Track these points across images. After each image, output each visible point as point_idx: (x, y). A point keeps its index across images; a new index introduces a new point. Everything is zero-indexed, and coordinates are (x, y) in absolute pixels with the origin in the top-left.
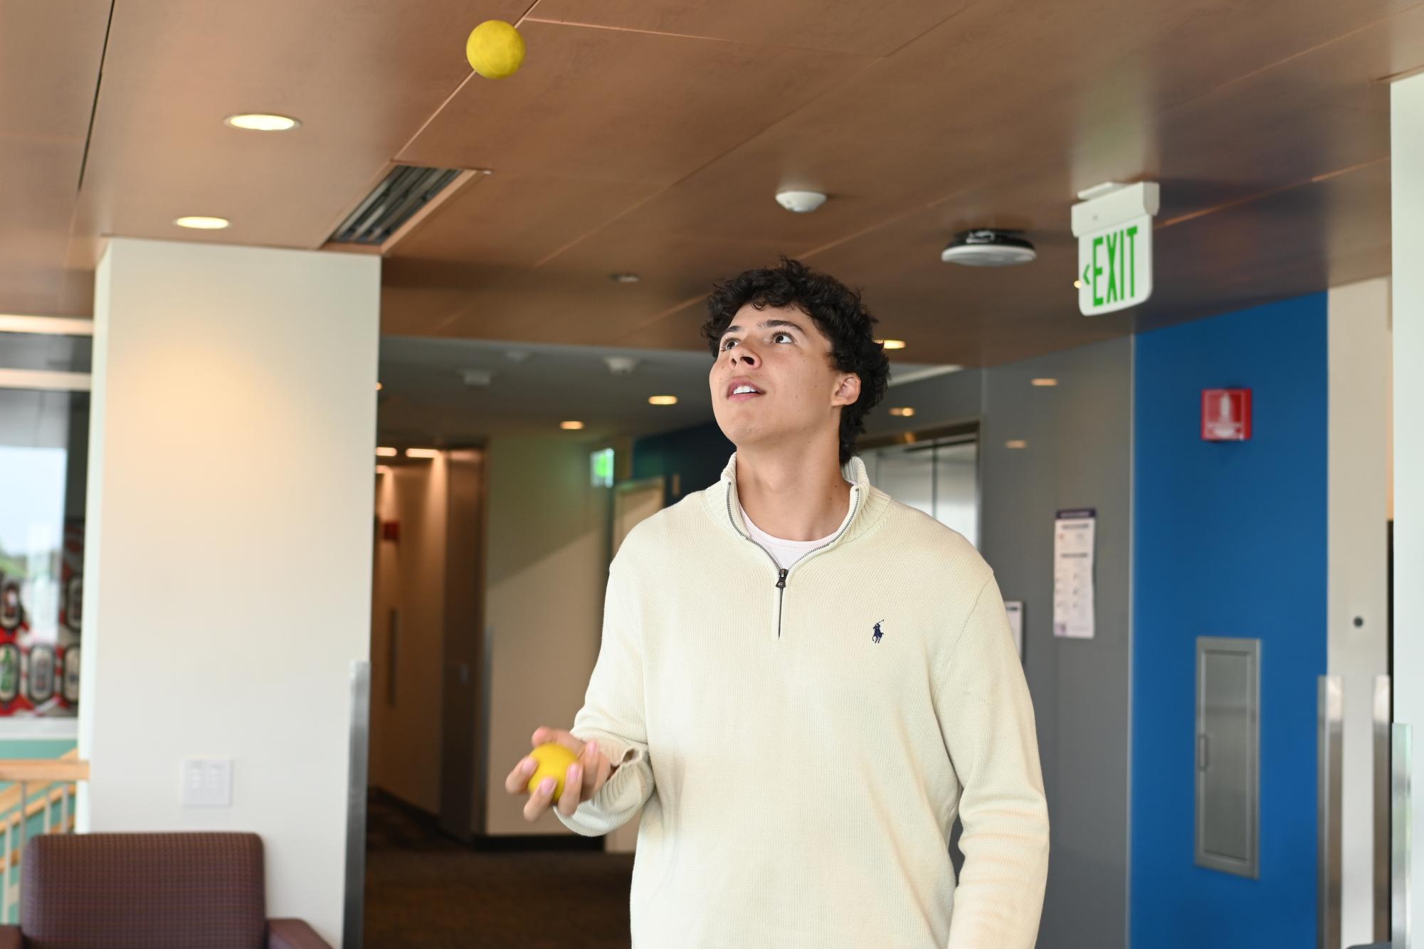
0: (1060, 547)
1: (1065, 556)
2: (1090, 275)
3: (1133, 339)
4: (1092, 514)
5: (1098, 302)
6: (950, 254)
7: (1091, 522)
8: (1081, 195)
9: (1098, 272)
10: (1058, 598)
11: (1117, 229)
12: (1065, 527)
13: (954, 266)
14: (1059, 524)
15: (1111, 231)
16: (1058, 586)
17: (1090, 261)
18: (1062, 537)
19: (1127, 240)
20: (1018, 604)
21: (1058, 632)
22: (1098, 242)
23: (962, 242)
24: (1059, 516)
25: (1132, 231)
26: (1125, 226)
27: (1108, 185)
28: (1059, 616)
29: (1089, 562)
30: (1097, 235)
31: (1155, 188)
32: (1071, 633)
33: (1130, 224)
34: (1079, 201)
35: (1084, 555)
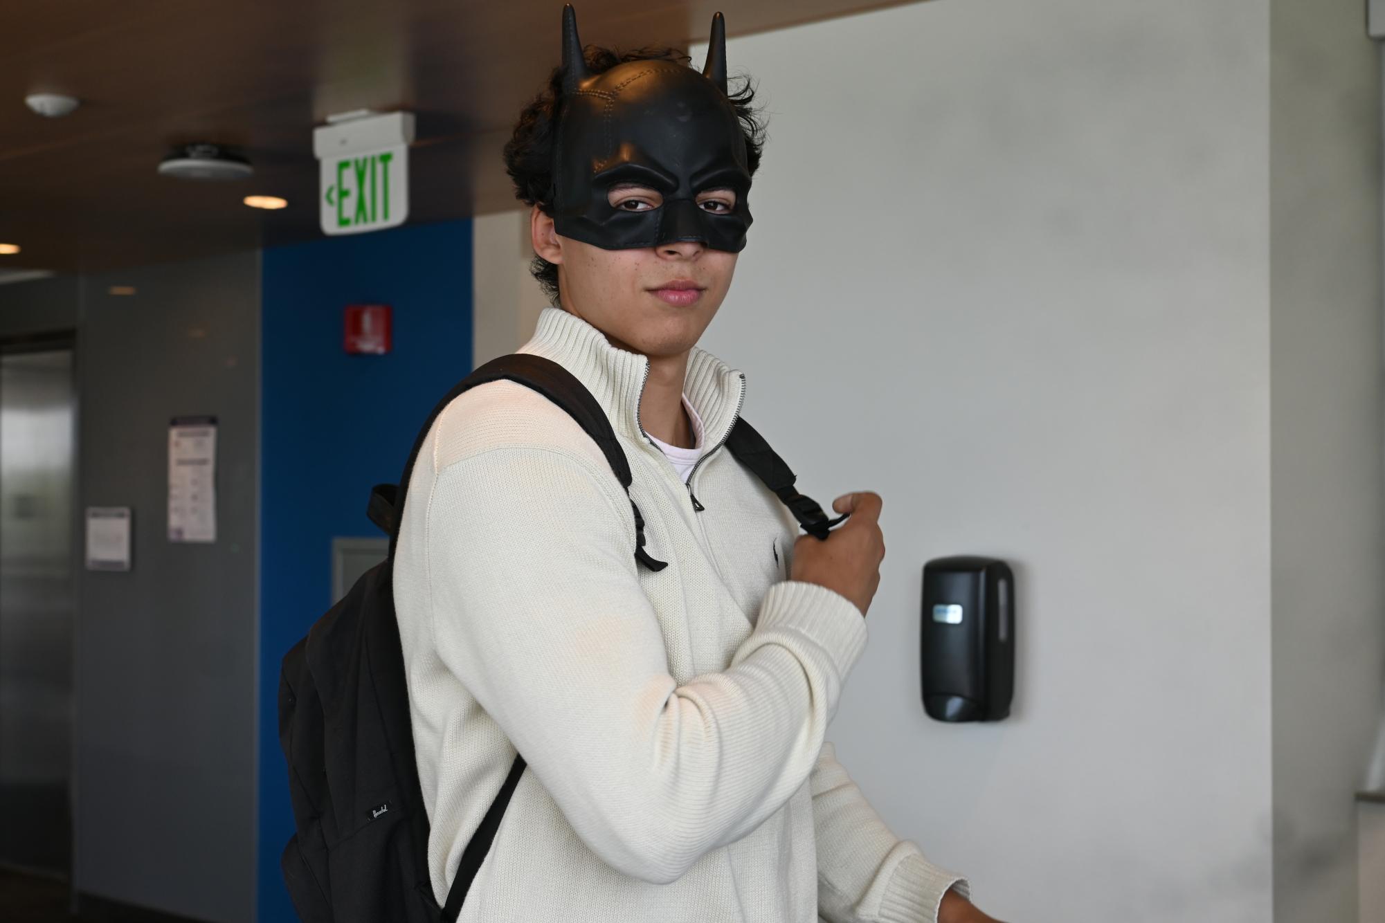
0: (174, 454)
1: (182, 462)
2: (334, 196)
3: (259, 254)
4: (213, 421)
5: (343, 222)
6: (168, 166)
7: (212, 431)
8: (331, 119)
9: (343, 194)
10: (173, 504)
11: (369, 154)
12: (181, 435)
13: (171, 178)
14: (174, 433)
15: (360, 156)
16: (174, 492)
17: (334, 182)
18: (177, 444)
19: (379, 167)
20: (126, 511)
21: (173, 537)
22: (343, 165)
23: (183, 155)
24: (174, 423)
25: (386, 158)
26: (378, 152)
27: (363, 112)
28: (174, 521)
29: (209, 469)
30: (344, 158)
31: (411, 118)
32: (188, 536)
33: (384, 150)
34: (324, 123)
35: (203, 462)
